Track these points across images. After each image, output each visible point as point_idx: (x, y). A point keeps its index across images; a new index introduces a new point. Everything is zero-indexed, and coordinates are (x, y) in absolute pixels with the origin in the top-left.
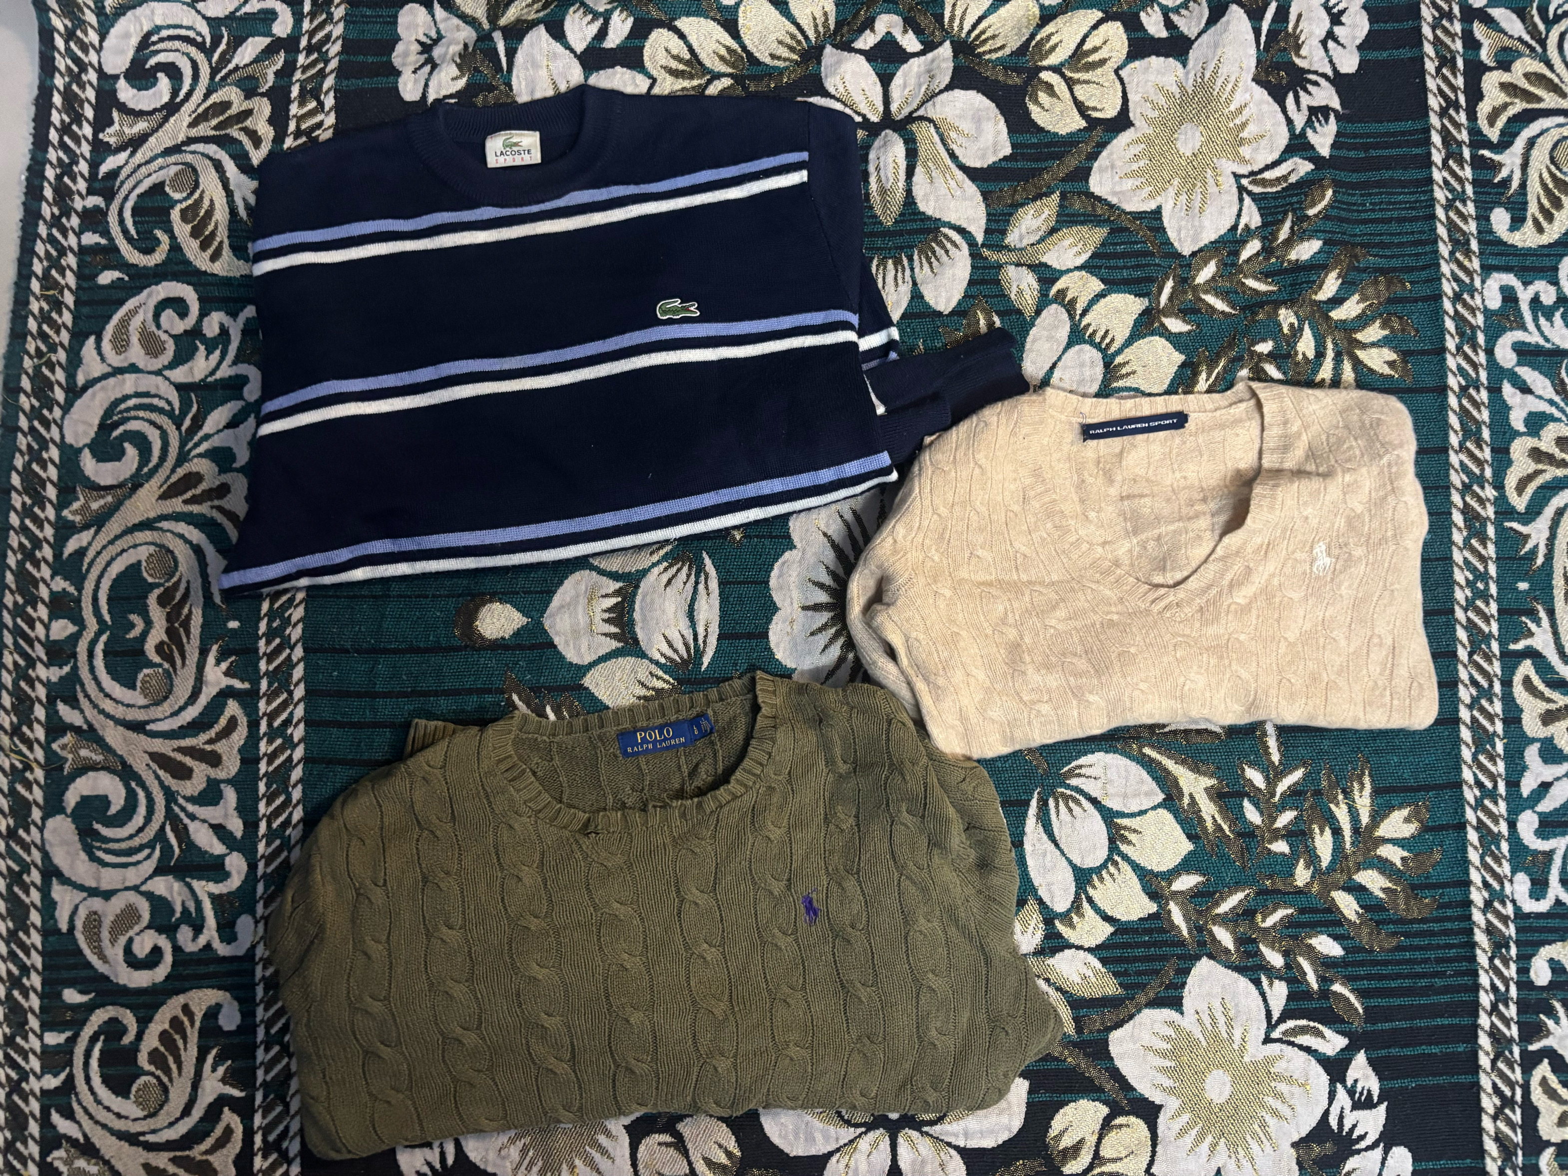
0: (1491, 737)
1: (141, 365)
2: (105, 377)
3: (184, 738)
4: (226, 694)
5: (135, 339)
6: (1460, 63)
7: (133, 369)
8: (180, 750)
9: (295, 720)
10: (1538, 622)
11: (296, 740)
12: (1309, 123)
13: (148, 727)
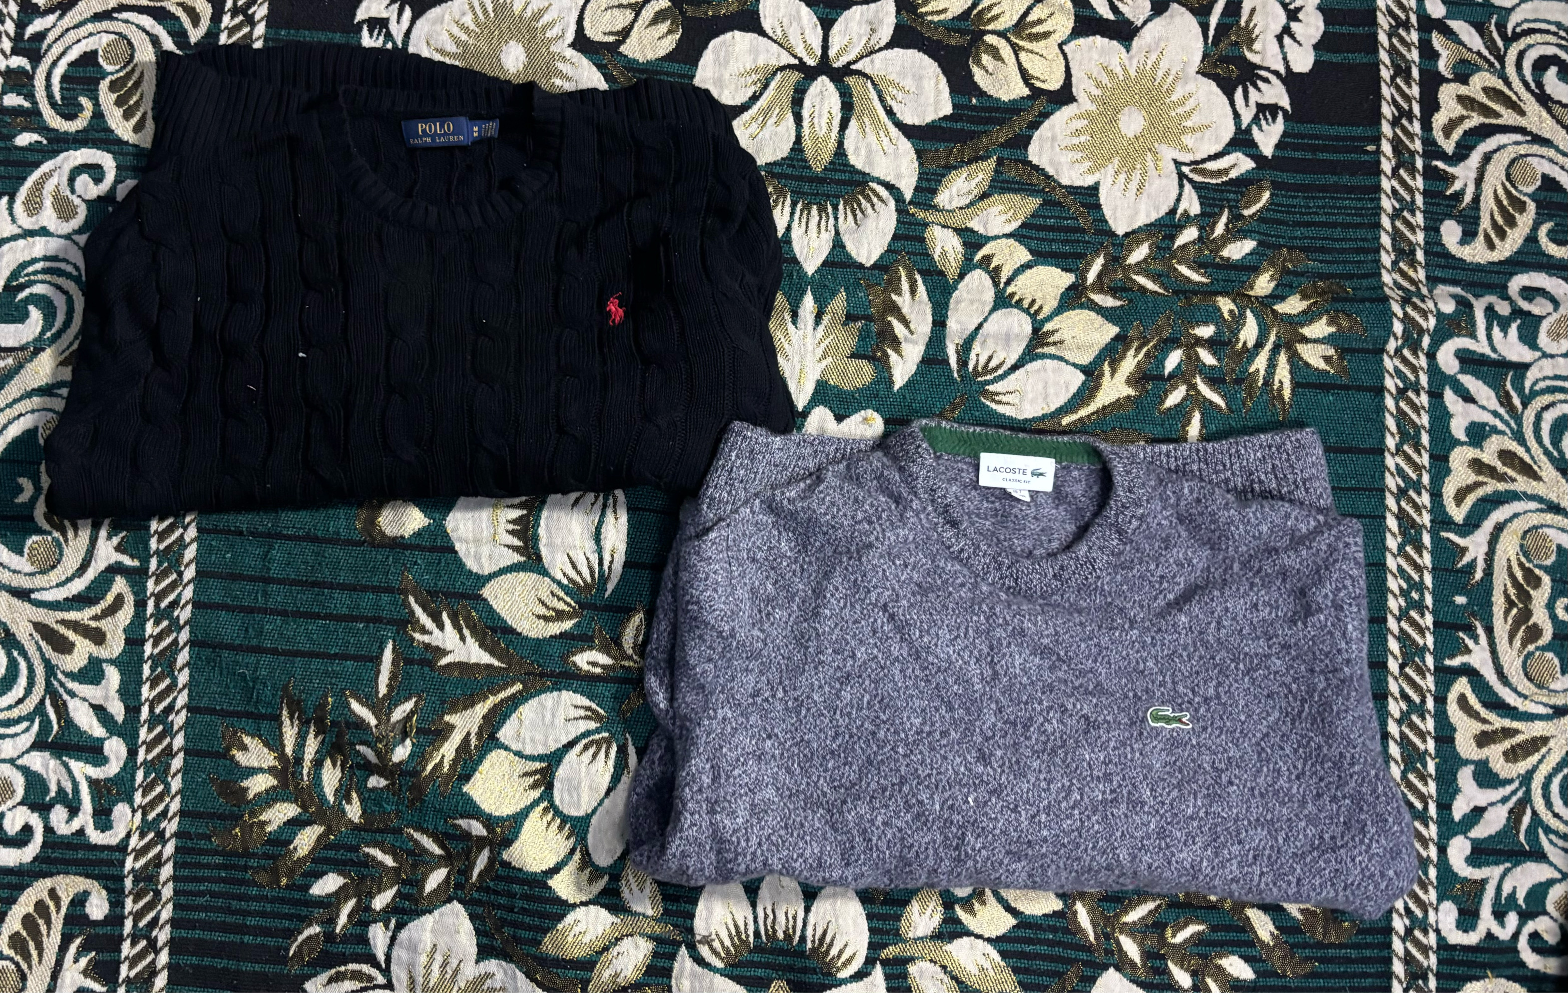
0: (1422, 756)
1: (52, 228)
2: (14, 238)
3: (68, 610)
4: (114, 569)
5: (48, 202)
6: (1415, 73)
7: (44, 232)
8: (63, 622)
9: (183, 602)
10: (1476, 638)
11: (182, 622)
12: (1256, 120)
13: (33, 596)
